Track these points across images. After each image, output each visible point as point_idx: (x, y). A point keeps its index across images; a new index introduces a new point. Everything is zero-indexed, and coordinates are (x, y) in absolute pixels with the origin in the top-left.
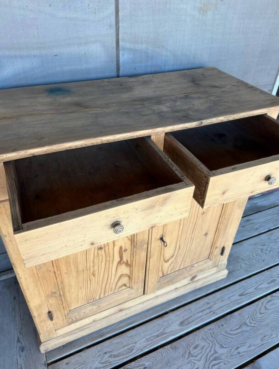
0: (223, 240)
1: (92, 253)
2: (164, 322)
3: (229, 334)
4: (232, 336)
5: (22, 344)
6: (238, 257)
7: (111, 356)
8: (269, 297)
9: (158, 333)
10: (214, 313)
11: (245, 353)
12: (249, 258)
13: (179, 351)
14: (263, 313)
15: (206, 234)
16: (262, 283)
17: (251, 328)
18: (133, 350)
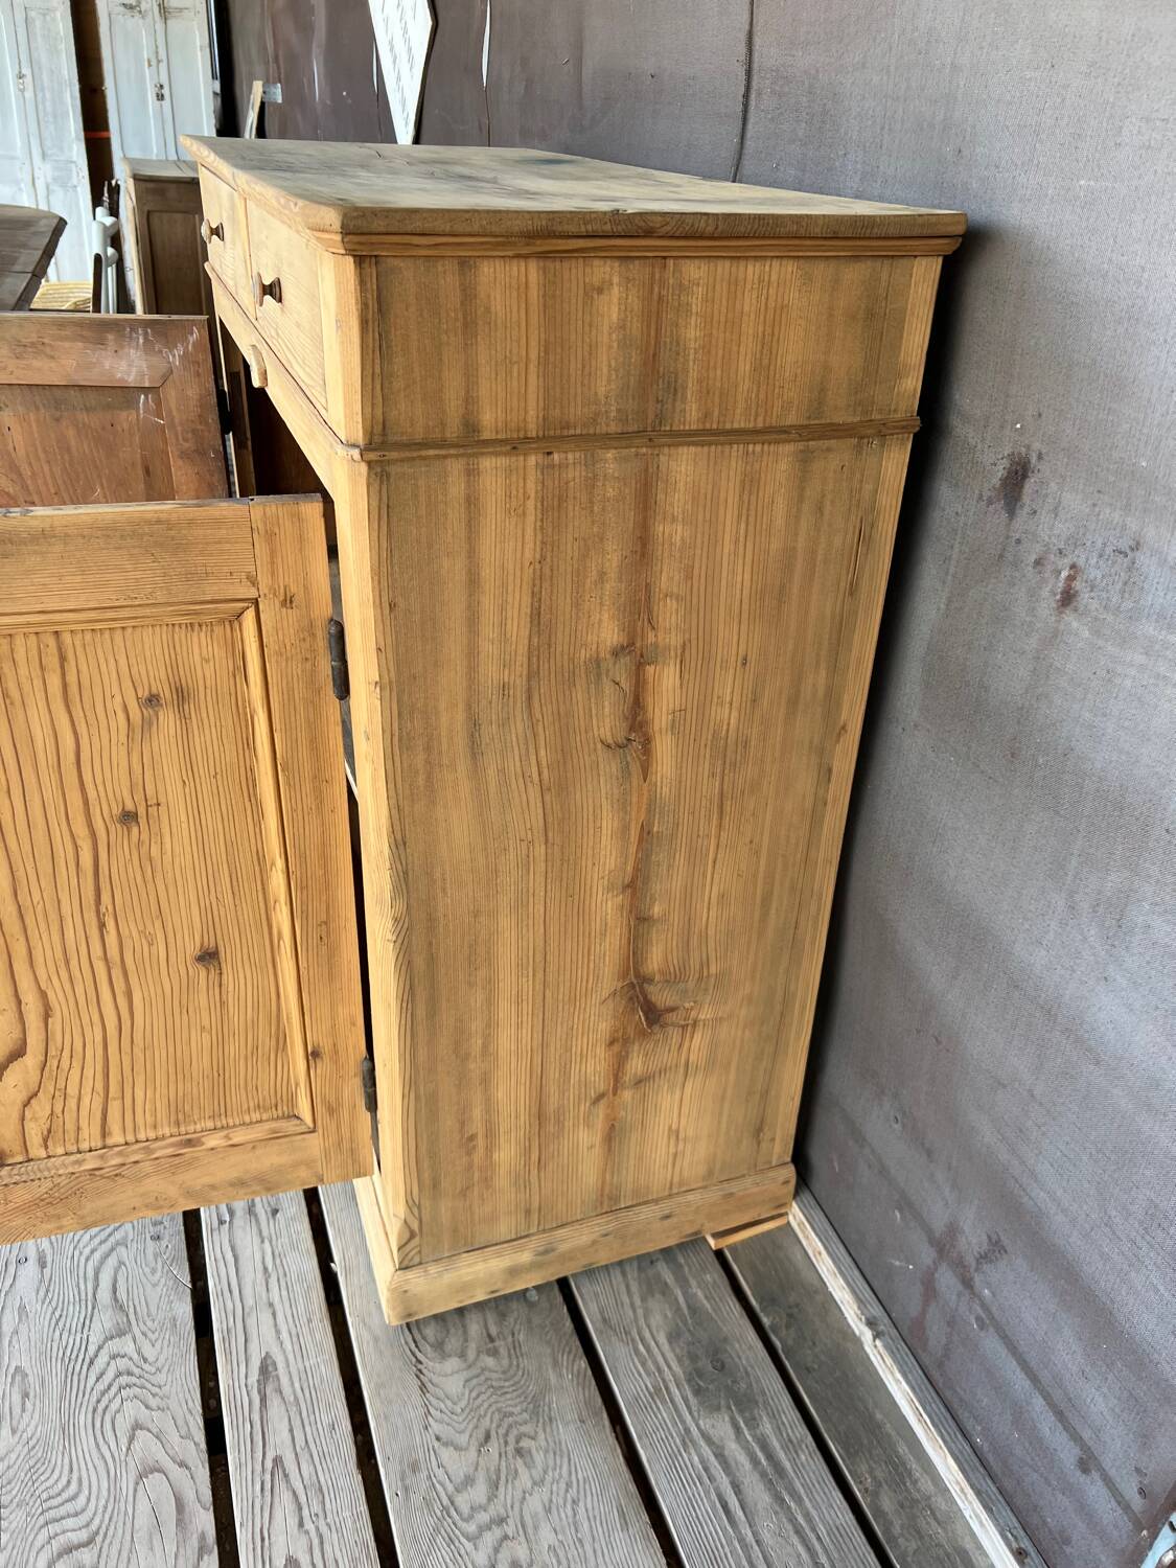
3: (112, 1249)
4: (97, 1256)
6: (522, 1454)
8: (205, 1521)
11: (9, 1282)
14: (131, 1439)
16: (309, 1526)
17: (92, 1349)
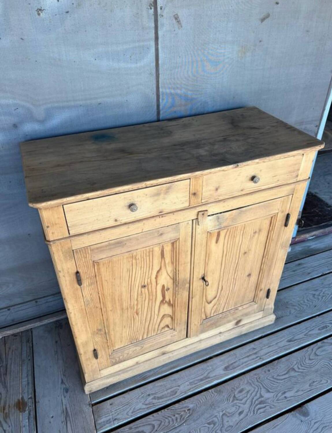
0: (268, 282)
1: (136, 290)
2: (208, 366)
3: (275, 379)
4: (278, 381)
5: (65, 385)
6: (287, 303)
7: (154, 398)
8: (319, 344)
9: (202, 377)
10: (260, 358)
11: (292, 398)
12: (299, 303)
13: (224, 394)
14: (313, 359)
15: (249, 275)
16: (313, 328)
17: (300, 373)
18: (176, 393)
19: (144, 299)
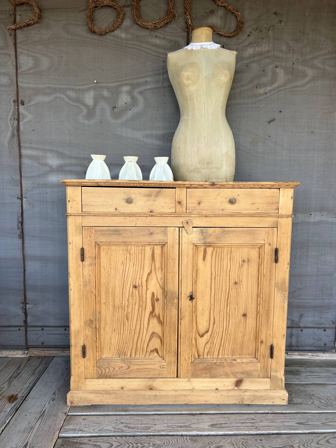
9: (182, 425)
10: (256, 428)
14: (321, 445)
15: (245, 315)
18: (150, 429)
19: (134, 302)
